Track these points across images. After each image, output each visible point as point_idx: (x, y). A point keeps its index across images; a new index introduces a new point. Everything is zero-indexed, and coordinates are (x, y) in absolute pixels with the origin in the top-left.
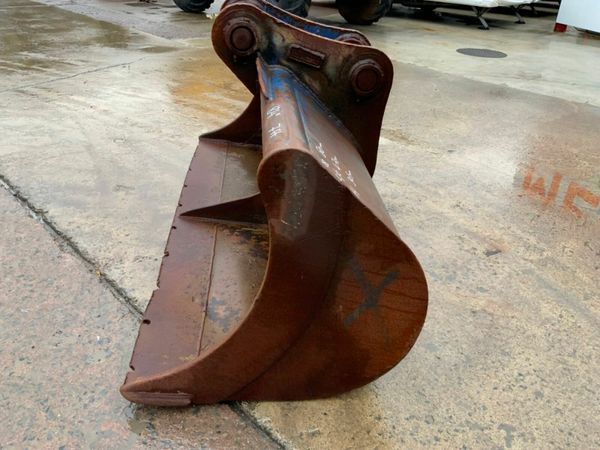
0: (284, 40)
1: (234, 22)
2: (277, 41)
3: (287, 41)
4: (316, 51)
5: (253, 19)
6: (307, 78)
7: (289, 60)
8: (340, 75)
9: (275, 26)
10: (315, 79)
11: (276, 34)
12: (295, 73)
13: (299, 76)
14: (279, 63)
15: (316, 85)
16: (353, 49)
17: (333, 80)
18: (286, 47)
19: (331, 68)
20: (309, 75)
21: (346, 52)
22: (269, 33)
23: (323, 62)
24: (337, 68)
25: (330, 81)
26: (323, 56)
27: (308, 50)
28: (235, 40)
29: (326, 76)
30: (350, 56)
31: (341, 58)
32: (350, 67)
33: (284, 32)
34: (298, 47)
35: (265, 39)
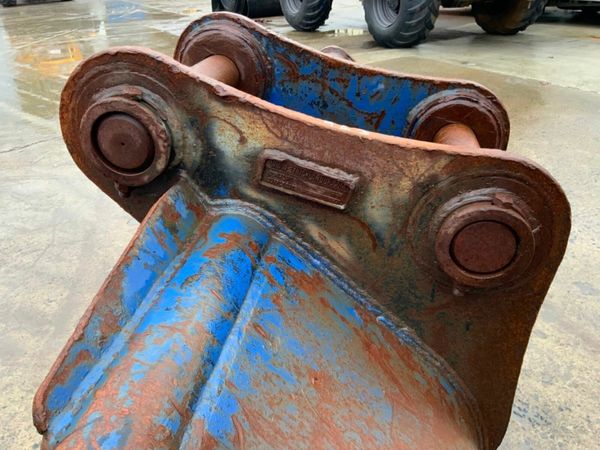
0: (243, 140)
1: (106, 97)
2: (226, 142)
3: (253, 144)
4: (333, 166)
5: (154, 89)
6: (314, 231)
7: (260, 188)
8: (405, 224)
9: (215, 107)
10: (336, 233)
11: (217, 126)
12: (284, 218)
13: (292, 224)
14: (237, 195)
15: (340, 248)
16: (443, 162)
17: (386, 235)
18: (253, 158)
19: (377, 209)
20: (318, 222)
21: (422, 169)
22: (200, 122)
23: (353, 195)
24: (395, 207)
25: (376, 239)
26: (352, 180)
27: (310, 165)
28: (105, 145)
29: (366, 226)
30: (434, 180)
31: (406, 184)
33: (241, 119)
34: (280, 156)
35: (191, 139)
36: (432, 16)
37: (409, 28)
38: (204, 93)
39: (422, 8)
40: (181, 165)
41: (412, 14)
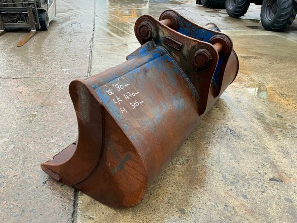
0: (164, 34)
1: (143, 23)
2: (161, 34)
4: (178, 41)
5: (151, 23)
6: (173, 54)
7: (165, 44)
8: (189, 55)
9: (160, 27)
10: (177, 55)
11: (160, 31)
12: (168, 51)
13: (170, 52)
14: (161, 45)
15: (178, 58)
16: (196, 43)
17: (186, 57)
18: (165, 38)
19: (185, 51)
20: (175, 53)
21: (193, 44)
22: (157, 30)
23: (181, 47)
24: (188, 51)
25: (184, 57)
26: (181, 44)
27: (174, 40)
28: (141, 32)
29: (183, 54)
30: (195, 46)
31: (190, 46)
32: (194, 52)
33: (164, 30)
34: (169, 38)
35: (155, 33)
36: (291, 19)
37: (278, 22)
38: (159, 24)
39: (286, 14)
40: (153, 37)
41: (281, 17)
